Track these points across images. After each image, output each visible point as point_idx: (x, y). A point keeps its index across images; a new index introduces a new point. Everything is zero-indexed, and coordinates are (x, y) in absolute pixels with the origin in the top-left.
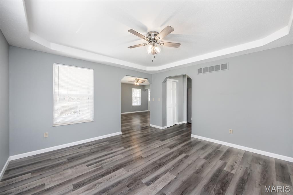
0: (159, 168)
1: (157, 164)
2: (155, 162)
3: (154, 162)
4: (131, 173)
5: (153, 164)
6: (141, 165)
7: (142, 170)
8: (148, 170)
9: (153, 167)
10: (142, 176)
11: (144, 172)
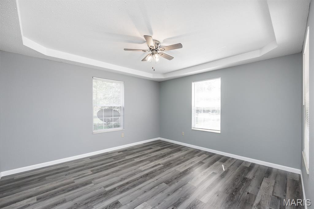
0: (149, 173)
1: (150, 176)
2: (151, 178)
3: (153, 178)
4: (173, 169)
5: (154, 176)
6: (166, 175)
7: (164, 171)
8: (159, 171)
9: (154, 174)
10: (163, 167)
11: (162, 170)
